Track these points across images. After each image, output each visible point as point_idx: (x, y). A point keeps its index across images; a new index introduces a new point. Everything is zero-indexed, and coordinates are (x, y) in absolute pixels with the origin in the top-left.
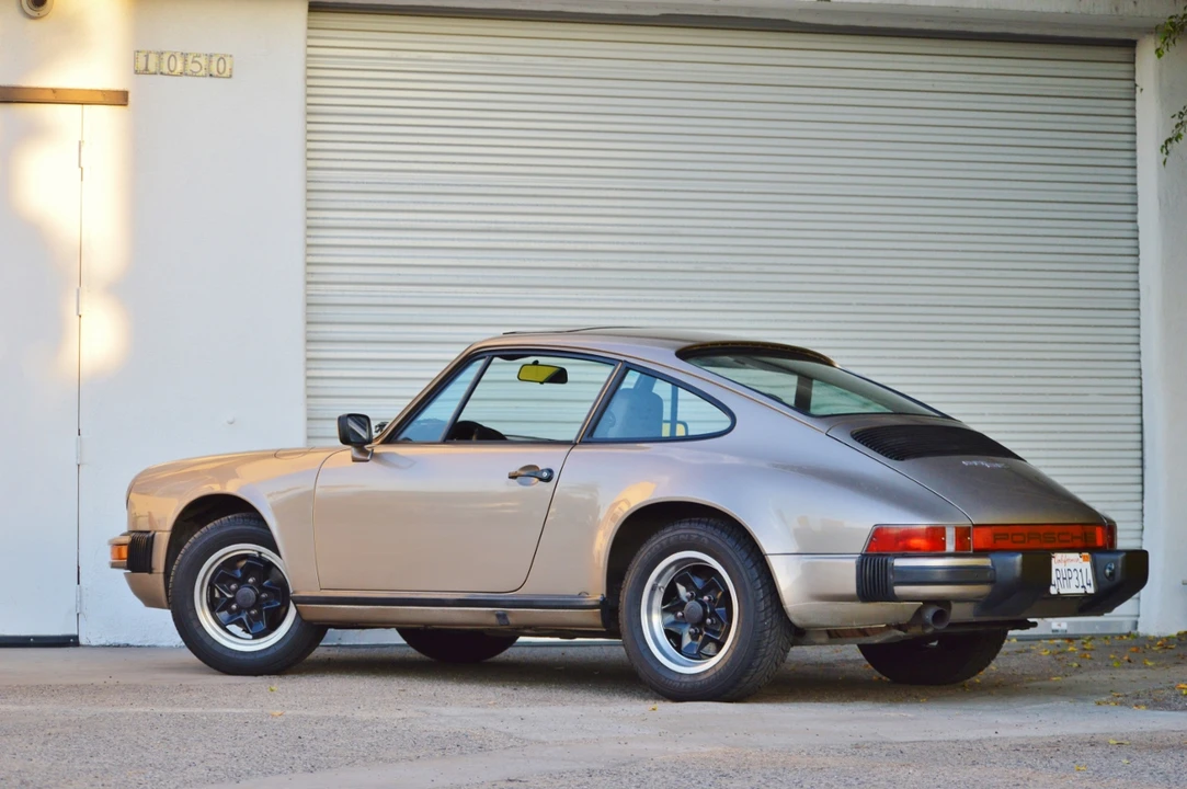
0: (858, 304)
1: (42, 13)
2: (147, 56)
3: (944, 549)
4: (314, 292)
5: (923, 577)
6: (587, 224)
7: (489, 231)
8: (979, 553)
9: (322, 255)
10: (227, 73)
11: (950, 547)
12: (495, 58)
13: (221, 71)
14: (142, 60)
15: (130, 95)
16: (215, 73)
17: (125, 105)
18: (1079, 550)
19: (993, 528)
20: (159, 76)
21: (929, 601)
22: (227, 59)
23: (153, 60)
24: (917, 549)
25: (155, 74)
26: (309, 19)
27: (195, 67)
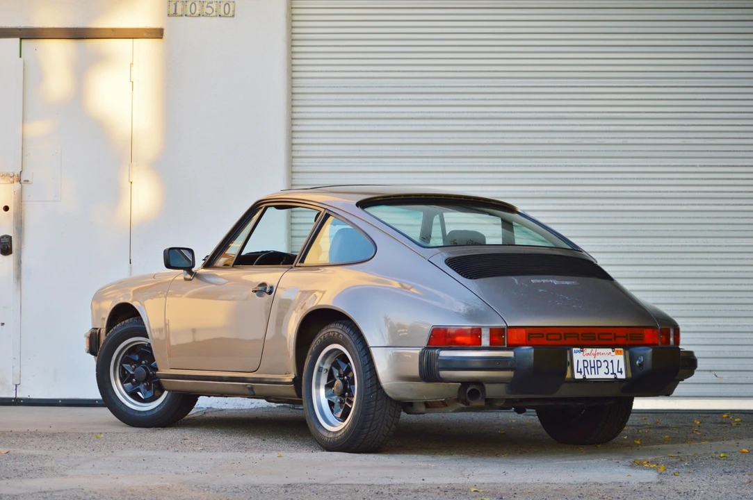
0: (700, 166)
3: (480, 344)
4: (299, 164)
5: (464, 364)
7: (424, 119)
8: (510, 347)
9: (306, 138)
10: (231, 13)
11: (485, 342)
13: (227, 12)
14: (173, 7)
15: (165, 31)
16: (222, 14)
17: (161, 38)
18: (613, 347)
19: (527, 329)
20: (184, 17)
21: (465, 383)
22: (231, 5)
24: (464, 344)
25: (182, 16)
27: (209, 11)
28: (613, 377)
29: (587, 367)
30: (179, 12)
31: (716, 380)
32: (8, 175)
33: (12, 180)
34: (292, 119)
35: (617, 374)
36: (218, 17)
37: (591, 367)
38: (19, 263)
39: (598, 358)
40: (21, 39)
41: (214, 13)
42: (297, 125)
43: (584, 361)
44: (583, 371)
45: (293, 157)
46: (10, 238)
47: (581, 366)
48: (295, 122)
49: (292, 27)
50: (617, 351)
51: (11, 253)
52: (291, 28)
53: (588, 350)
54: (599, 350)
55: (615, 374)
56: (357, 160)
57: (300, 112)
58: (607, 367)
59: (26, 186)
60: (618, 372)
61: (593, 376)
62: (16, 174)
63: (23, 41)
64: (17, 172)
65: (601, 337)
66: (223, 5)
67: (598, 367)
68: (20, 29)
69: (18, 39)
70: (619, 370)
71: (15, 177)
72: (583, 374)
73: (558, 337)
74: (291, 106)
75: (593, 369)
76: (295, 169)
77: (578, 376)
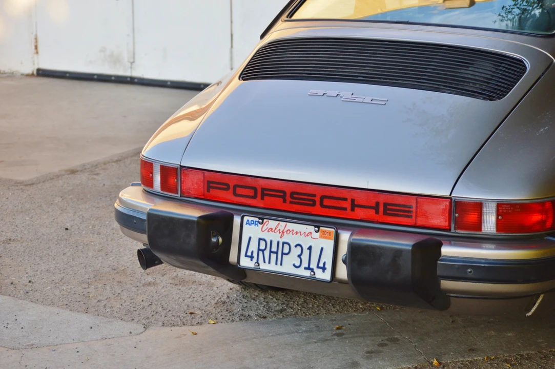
28: (307, 273)
29: (263, 251)
35: (316, 270)
37: (271, 252)
39: (287, 238)
43: (260, 239)
44: (255, 255)
47: (254, 247)
50: (324, 232)
53: (272, 224)
54: (291, 226)
55: (312, 270)
58: (299, 256)
60: (318, 267)
61: (272, 267)
65: (327, 202)
67: (283, 254)
70: (321, 265)
72: (255, 260)
73: (251, 192)
75: (274, 256)
77: (245, 263)
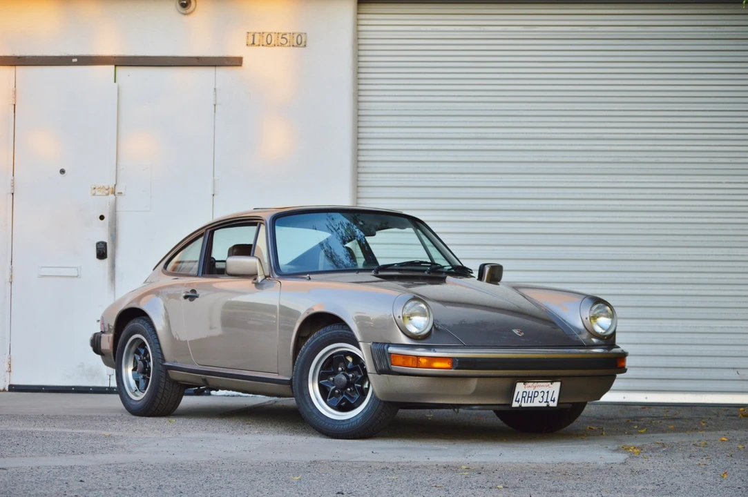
1: (188, 11)
2: (254, 36)
6: (541, 133)
12: (482, 28)
13: (299, 43)
15: (244, 60)
17: (241, 66)
20: (261, 47)
22: (303, 36)
23: (257, 37)
25: (259, 45)
26: (358, 9)
30: (256, 42)
31: (737, 377)
32: (104, 187)
33: (107, 192)
34: (357, 139)
36: (292, 48)
38: (113, 266)
40: (116, 66)
41: (288, 44)
42: (362, 144)
45: (358, 173)
46: (105, 244)
48: (361, 141)
49: (359, 56)
51: (106, 257)
52: (357, 57)
56: (416, 176)
57: (365, 132)
59: (119, 197)
62: (111, 187)
63: (117, 68)
64: (112, 185)
66: (295, 36)
68: (115, 57)
69: (113, 66)
71: (110, 190)
74: (357, 127)
76: (360, 184)
